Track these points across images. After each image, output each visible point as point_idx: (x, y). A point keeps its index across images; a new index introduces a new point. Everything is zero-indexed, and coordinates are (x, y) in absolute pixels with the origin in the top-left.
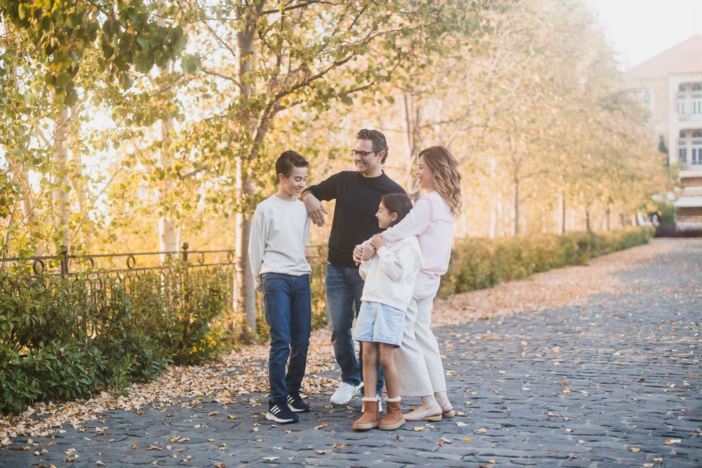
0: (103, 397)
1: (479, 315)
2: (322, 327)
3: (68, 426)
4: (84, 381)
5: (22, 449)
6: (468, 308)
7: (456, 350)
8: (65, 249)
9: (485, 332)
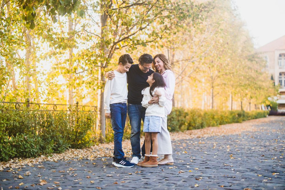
0: (42, 157)
1: (197, 136)
3: (27, 165)
4: (34, 150)
5: (8, 171)
6: (192, 134)
7: (187, 146)
8: (28, 100)
9: (199, 141)
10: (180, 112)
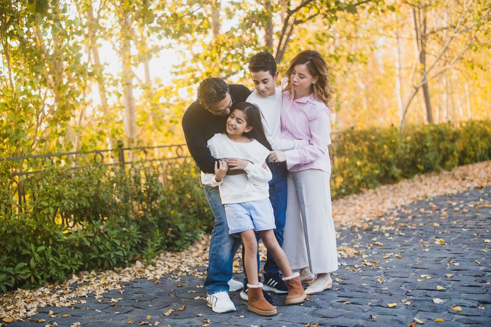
0: (137, 266)
1: (476, 185)
2: (342, 198)
3: (92, 295)
4: (120, 253)
5: (38, 322)
6: (467, 178)
7: (449, 218)
8: (120, 144)
9: (479, 200)
10: (441, 133)
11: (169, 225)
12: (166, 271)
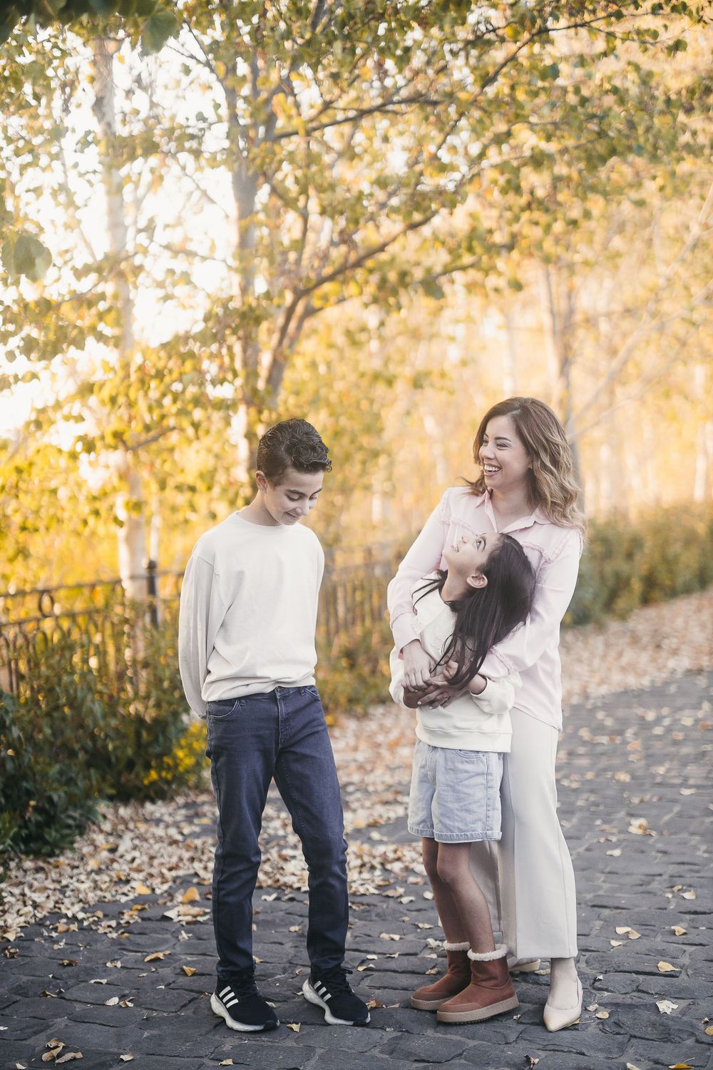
1: (687, 662)
6: (665, 642)
7: (647, 757)
9: (701, 706)
10: (606, 541)
11: (30, 794)
12: (28, 919)
